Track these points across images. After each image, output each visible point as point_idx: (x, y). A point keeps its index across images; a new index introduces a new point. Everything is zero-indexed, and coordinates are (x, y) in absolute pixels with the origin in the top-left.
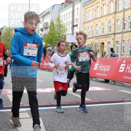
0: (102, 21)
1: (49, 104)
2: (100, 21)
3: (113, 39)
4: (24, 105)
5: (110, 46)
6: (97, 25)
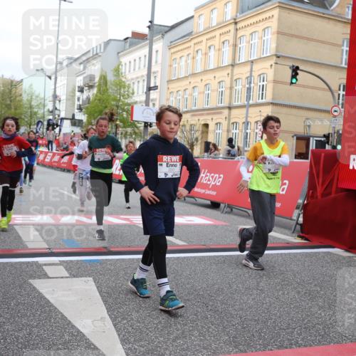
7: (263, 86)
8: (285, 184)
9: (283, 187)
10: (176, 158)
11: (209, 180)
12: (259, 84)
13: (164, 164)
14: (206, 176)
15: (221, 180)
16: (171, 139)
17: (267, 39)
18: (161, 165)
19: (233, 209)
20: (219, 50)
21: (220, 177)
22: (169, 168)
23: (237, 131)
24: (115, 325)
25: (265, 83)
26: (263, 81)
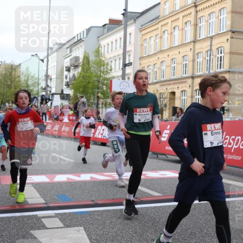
0: (171, 56)
1: (92, 202)
2: (168, 55)
3: (190, 86)
4: (50, 205)
5: (185, 98)
6: (163, 61)
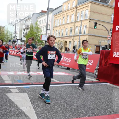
7: (85, 29)
8: (92, 62)
9: (91, 63)
10: (54, 52)
11: (67, 60)
12: (84, 28)
13: (50, 54)
14: (66, 59)
15: (71, 60)
16: (52, 46)
17: (87, 13)
18: (49, 54)
19: (75, 70)
20: (71, 17)
21: (70, 59)
22: (51, 55)
23: (76, 44)
24: (34, 109)
25: (86, 28)
26: (85, 27)
